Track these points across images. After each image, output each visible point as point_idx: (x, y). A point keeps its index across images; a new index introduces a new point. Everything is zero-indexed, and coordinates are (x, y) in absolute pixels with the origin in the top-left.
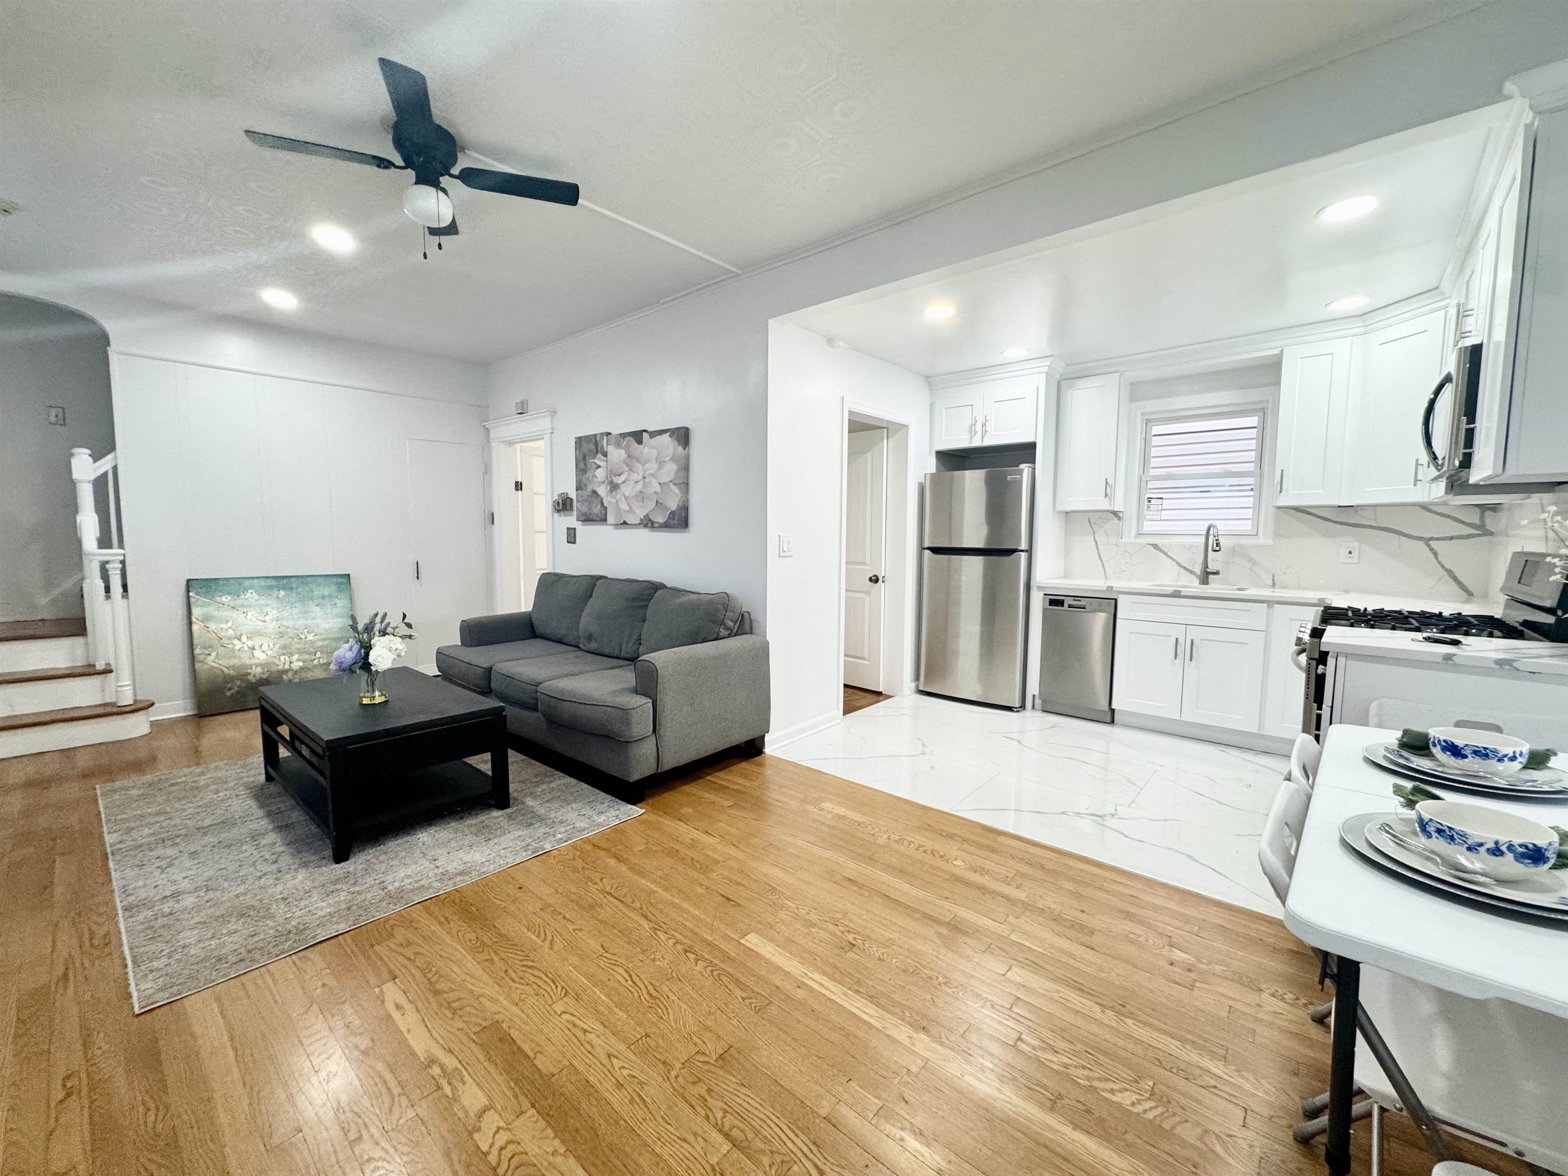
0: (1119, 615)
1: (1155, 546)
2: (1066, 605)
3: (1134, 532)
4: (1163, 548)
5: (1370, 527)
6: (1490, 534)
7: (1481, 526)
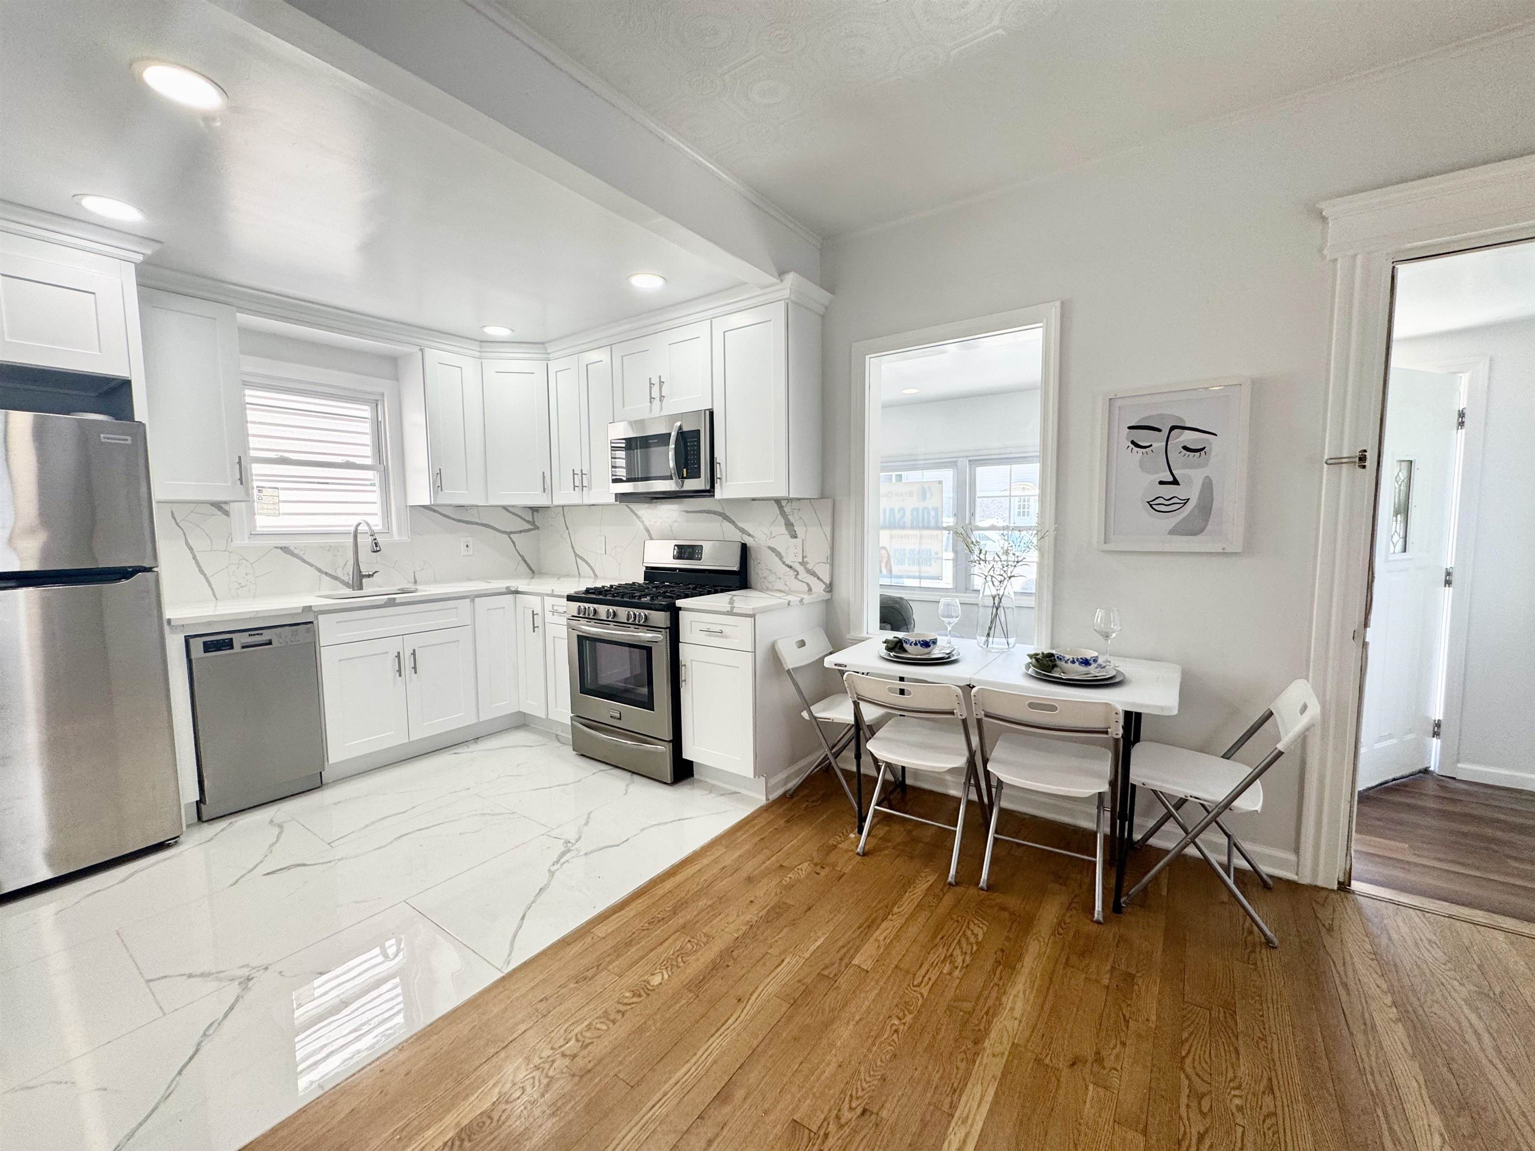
1: (285, 549)
2: (237, 645)
3: (246, 532)
4: (296, 552)
5: (477, 524)
6: (538, 528)
7: (533, 523)
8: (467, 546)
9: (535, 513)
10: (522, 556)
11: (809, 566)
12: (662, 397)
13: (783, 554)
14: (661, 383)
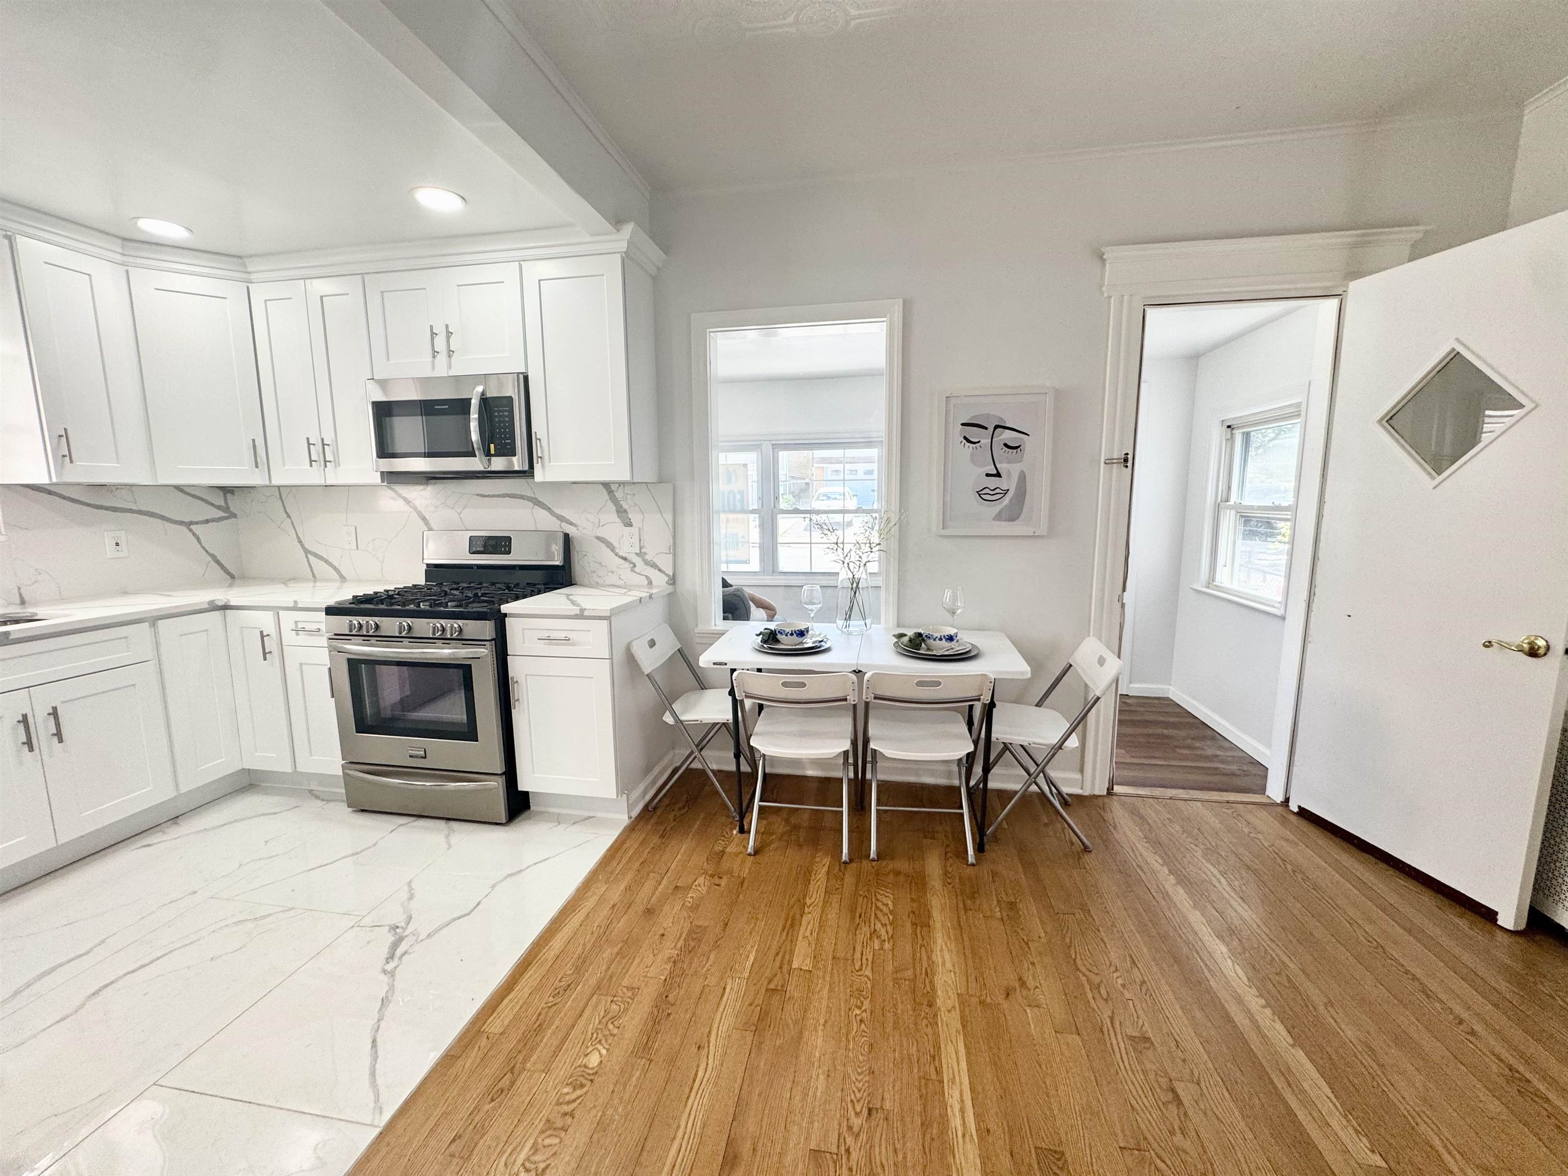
5: (131, 511)
6: (235, 516)
7: (226, 509)
8: (117, 544)
9: (229, 495)
10: (213, 556)
11: (648, 557)
12: (450, 353)
13: (615, 544)
14: (449, 334)
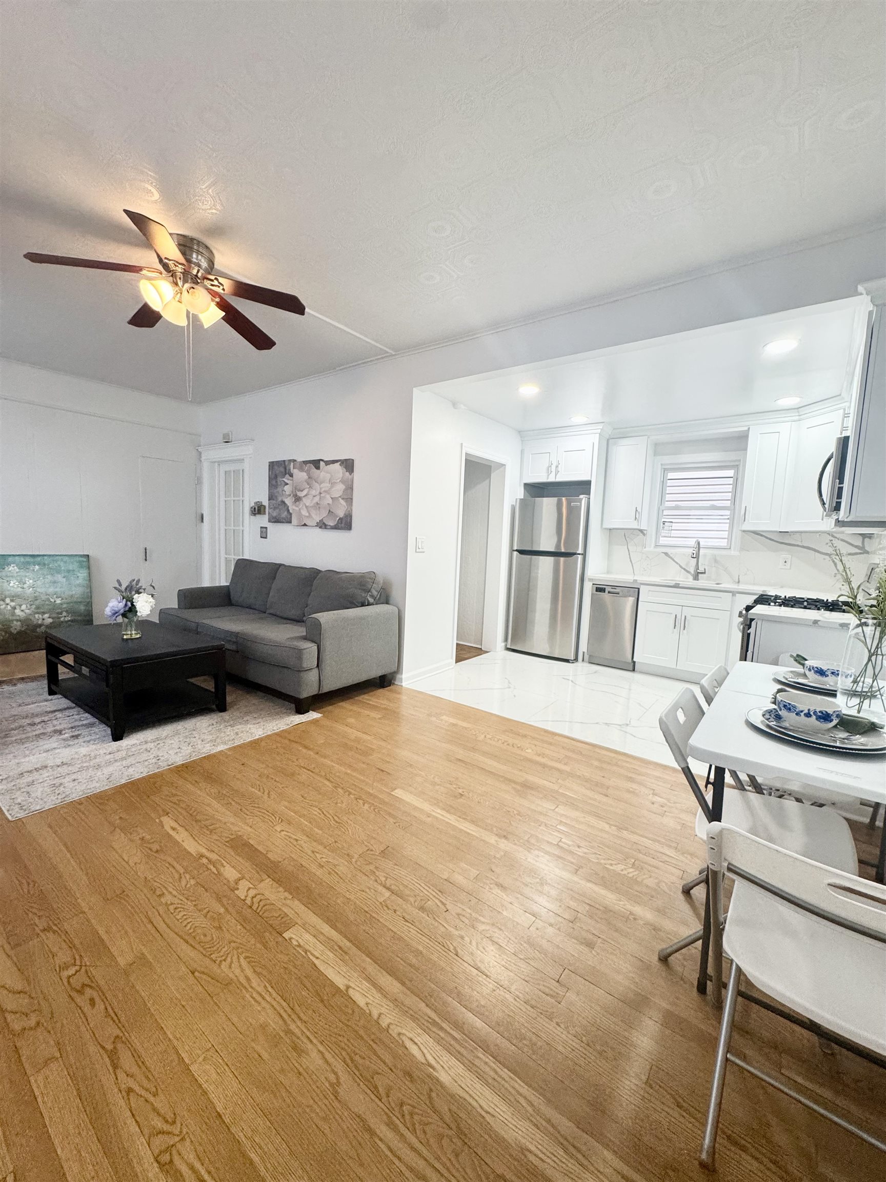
0: (640, 599)
1: (666, 554)
2: (607, 592)
3: (653, 545)
4: (671, 556)
5: (798, 546)
8: (785, 562)
9: (867, 540)
10: (842, 576)
